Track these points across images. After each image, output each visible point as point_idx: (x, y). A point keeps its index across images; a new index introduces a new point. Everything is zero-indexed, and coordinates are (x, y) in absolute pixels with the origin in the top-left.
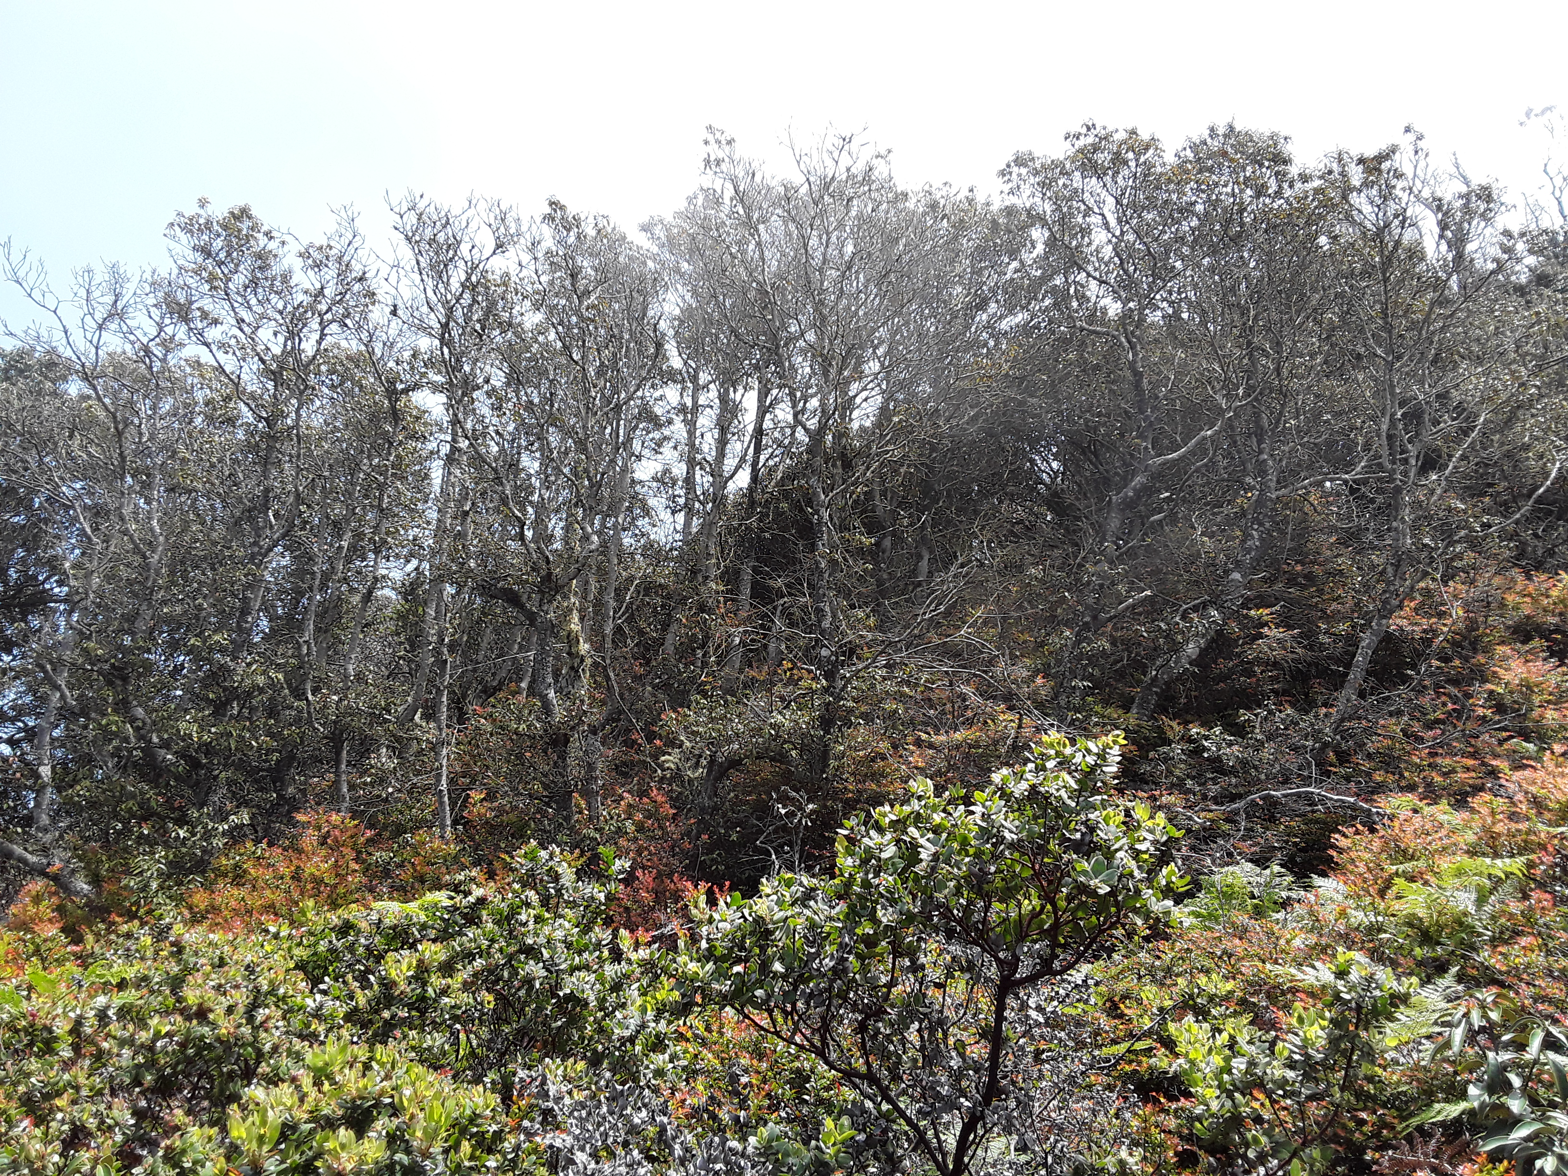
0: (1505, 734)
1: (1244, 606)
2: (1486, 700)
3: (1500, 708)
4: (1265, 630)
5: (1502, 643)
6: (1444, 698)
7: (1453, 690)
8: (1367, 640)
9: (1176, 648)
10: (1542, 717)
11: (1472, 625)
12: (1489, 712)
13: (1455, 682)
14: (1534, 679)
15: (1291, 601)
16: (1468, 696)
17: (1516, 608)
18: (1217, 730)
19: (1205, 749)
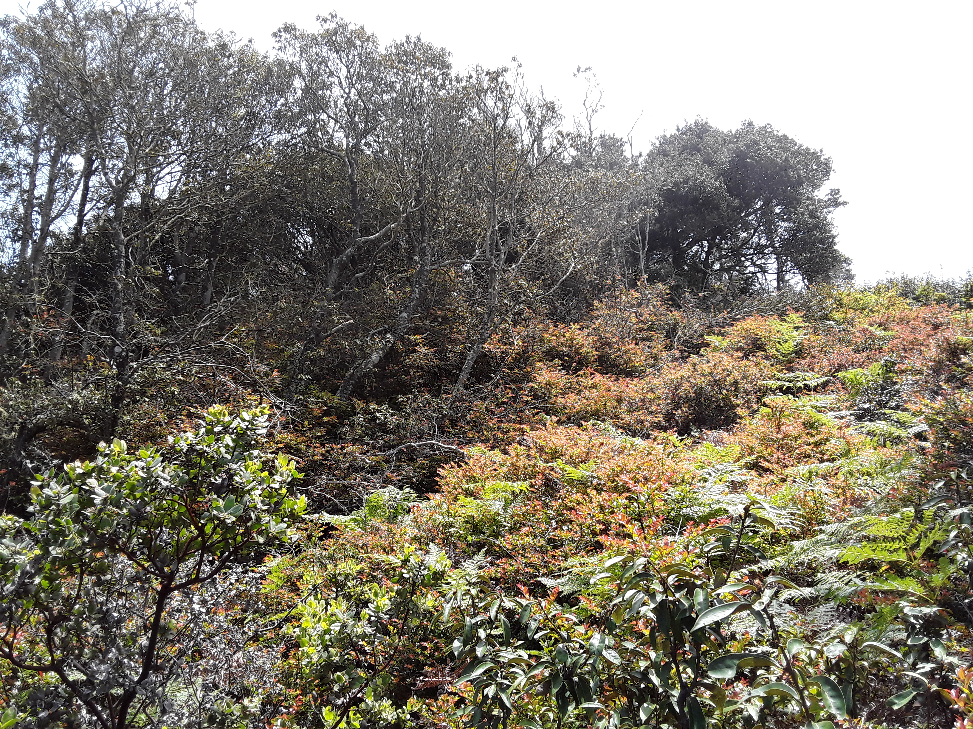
0: (536, 411)
1: (407, 333)
2: (529, 392)
3: (535, 396)
4: (418, 348)
5: (540, 361)
6: (508, 390)
7: (513, 386)
8: (471, 355)
9: (365, 356)
10: (555, 401)
11: (525, 350)
12: (529, 399)
13: (514, 381)
14: (553, 381)
15: (434, 332)
16: (520, 389)
17: (549, 342)
18: (385, 407)
19: (378, 418)
